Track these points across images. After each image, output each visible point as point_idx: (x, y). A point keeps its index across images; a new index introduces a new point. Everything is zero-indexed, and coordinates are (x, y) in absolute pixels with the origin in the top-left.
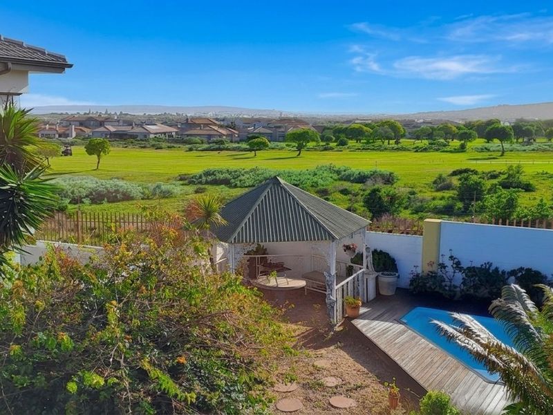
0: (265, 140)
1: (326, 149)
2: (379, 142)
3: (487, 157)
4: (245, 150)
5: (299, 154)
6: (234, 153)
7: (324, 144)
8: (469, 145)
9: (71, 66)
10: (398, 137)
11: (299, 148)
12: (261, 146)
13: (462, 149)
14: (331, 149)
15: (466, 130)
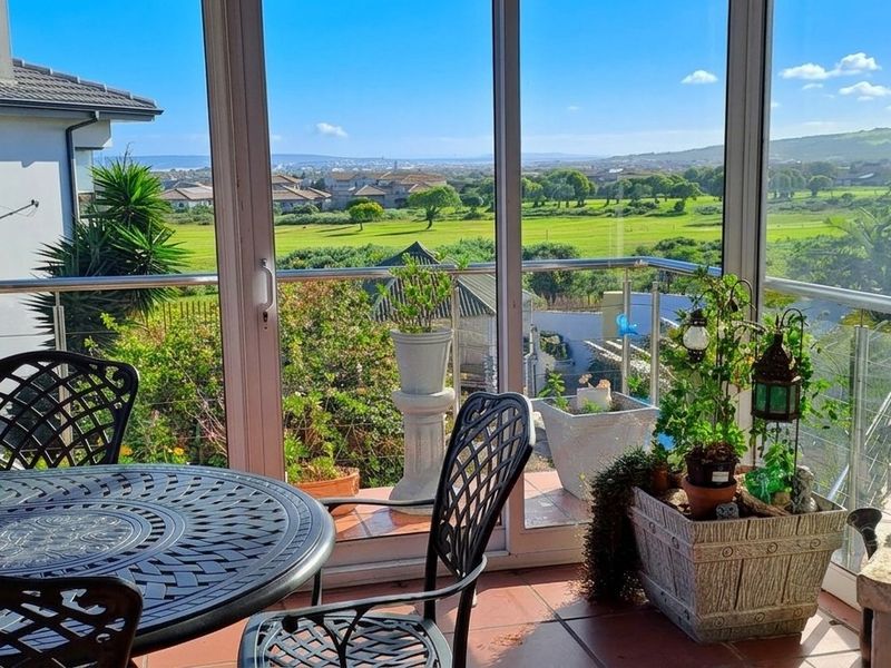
0: (375, 206)
1: (469, 218)
2: (550, 205)
3: (713, 222)
4: (345, 222)
5: (430, 225)
6: (325, 227)
7: (468, 209)
8: (689, 203)
9: (160, 112)
10: (580, 195)
11: (430, 217)
12: (370, 216)
13: (678, 211)
14: (477, 217)
15: (686, 183)
